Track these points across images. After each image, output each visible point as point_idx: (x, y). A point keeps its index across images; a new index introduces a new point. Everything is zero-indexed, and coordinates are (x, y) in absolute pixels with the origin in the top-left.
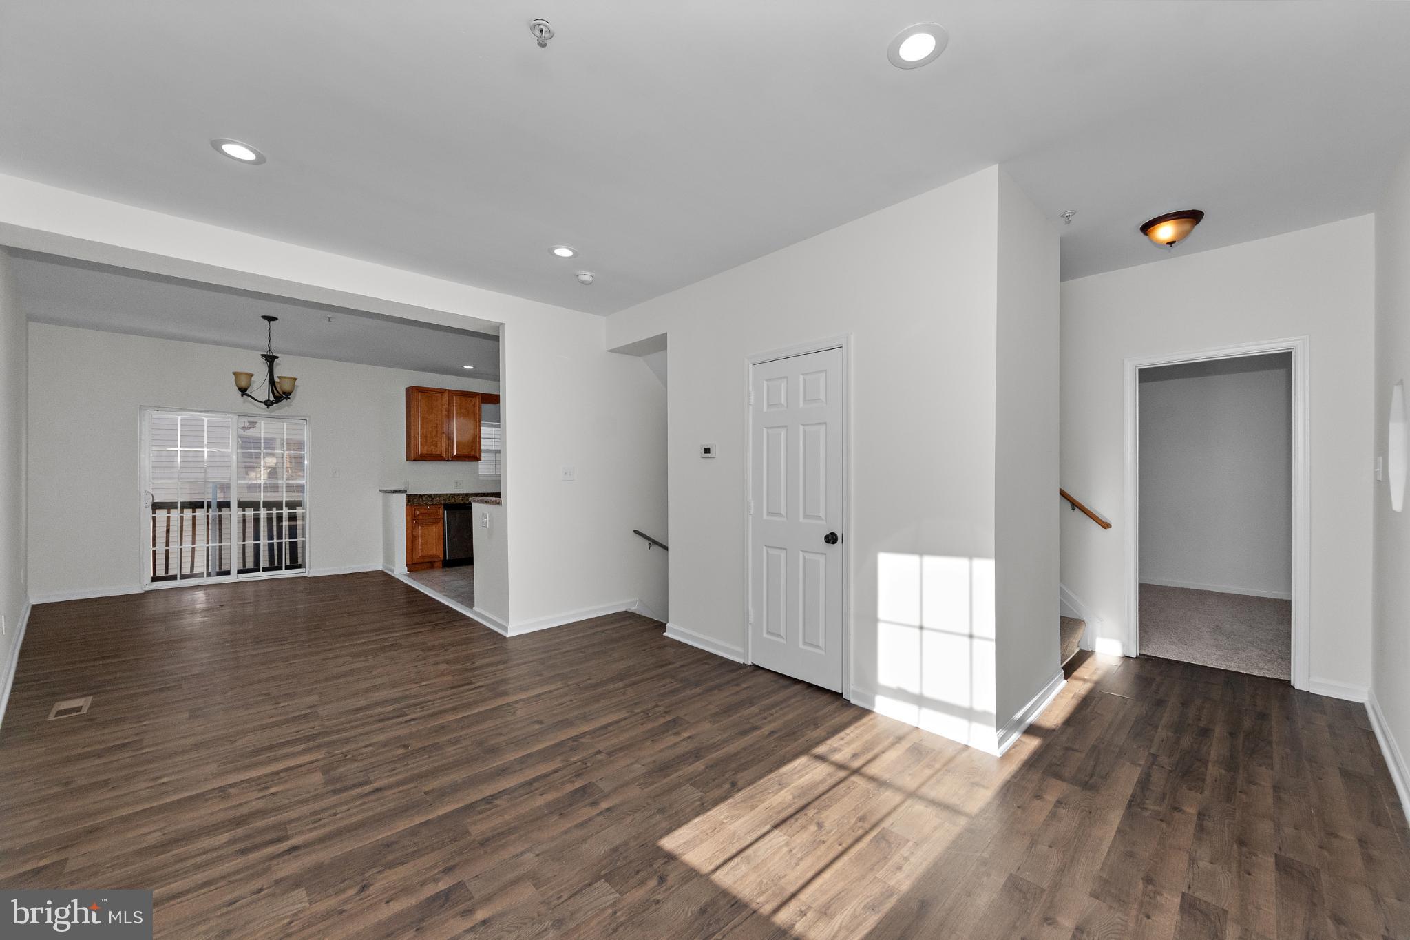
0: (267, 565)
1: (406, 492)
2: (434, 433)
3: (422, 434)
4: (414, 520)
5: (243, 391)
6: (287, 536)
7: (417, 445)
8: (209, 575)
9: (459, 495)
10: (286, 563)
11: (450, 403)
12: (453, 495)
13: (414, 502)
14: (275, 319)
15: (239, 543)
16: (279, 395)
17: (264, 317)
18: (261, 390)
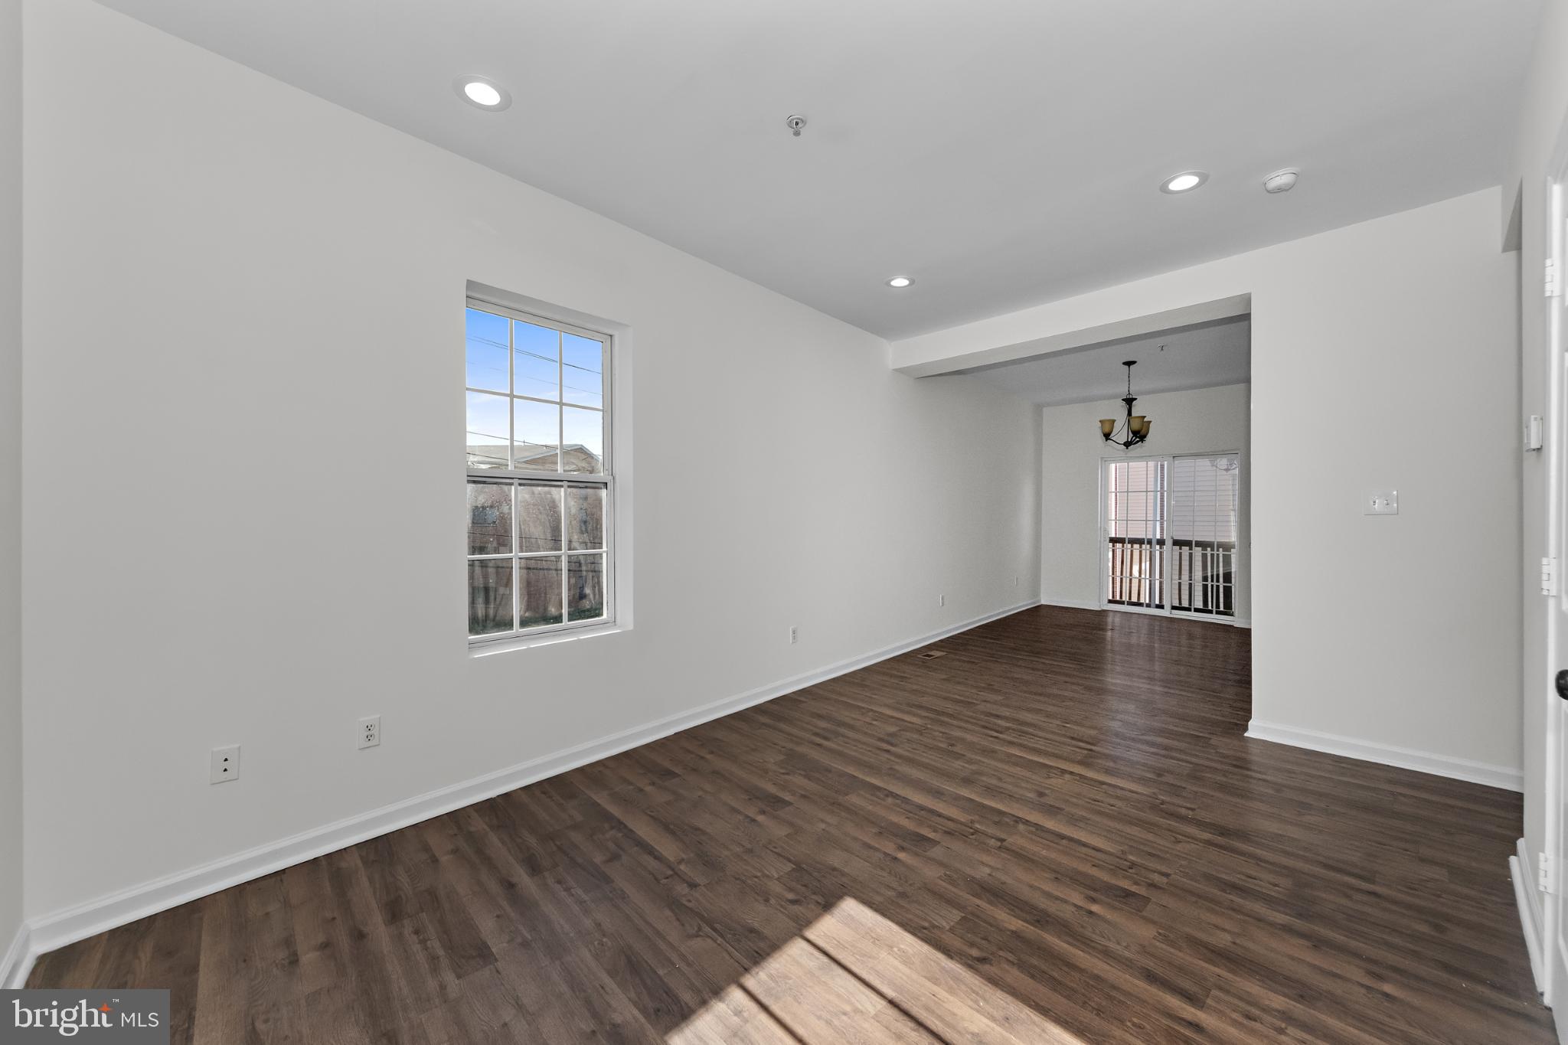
0: (1200, 606)
5: (1107, 436)
10: (1218, 608)
14: (1134, 362)
15: (1175, 579)
16: (1139, 435)
17: (1124, 363)
18: (1121, 434)
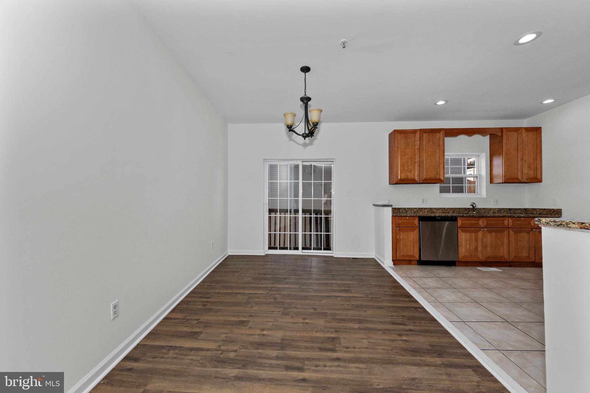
0: (315, 246)
1: (392, 206)
2: (410, 163)
3: (401, 164)
4: (397, 227)
6: (325, 231)
7: (397, 172)
8: (290, 249)
9: (425, 209)
10: (324, 246)
11: (421, 139)
12: (421, 209)
13: (397, 213)
15: (303, 233)
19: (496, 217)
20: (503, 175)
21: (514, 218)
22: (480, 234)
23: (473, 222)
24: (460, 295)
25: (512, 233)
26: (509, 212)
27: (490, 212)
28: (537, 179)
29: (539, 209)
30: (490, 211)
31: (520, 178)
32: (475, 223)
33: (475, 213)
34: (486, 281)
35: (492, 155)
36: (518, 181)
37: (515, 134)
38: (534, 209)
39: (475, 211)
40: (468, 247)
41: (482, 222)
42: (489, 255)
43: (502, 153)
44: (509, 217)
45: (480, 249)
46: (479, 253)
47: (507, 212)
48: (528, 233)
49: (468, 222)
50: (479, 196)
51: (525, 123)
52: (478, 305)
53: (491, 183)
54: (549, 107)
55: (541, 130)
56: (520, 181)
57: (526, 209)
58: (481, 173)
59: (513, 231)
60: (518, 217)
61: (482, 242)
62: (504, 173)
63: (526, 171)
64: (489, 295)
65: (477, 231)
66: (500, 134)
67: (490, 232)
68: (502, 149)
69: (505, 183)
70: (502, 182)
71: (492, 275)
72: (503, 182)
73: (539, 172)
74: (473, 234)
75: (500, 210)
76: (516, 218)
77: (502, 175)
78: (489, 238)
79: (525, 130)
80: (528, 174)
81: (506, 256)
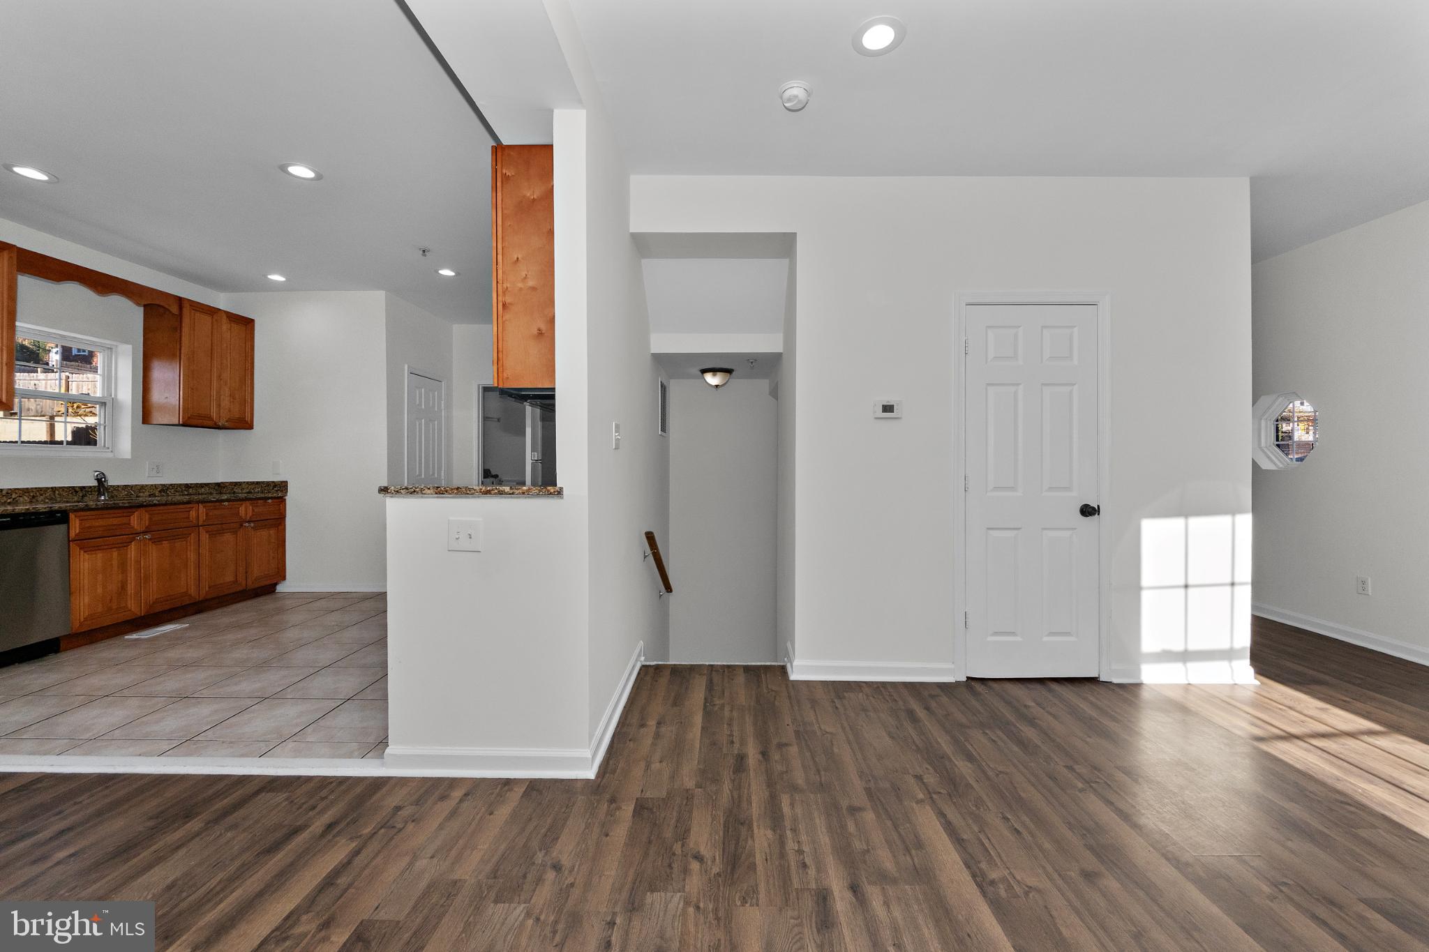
19: (171, 504)
20: (181, 407)
21: (210, 504)
22: (132, 551)
23: (116, 521)
24: (134, 702)
25: (205, 537)
26: (186, 493)
27: (141, 494)
28: (244, 423)
29: (248, 482)
30: (144, 492)
31: (214, 416)
32: (119, 525)
33: (103, 498)
34: (173, 654)
35: (149, 356)
36: (210, 423)
37: (208, 319)
38: (236, 484)
39: (104, 495)
40: (100, 590)
41: (137, 520)
42: (155, 597)
43: (180, 356)
44: (198, 502)
45: (131, 588)
46: (129, 598)
47: (182, 492)
48: (235, 532)
49: (101, 522)
50: (110, 455)
51: (221, 301)
52: (193, 701)
53: (143, 423)
54: (276, 287)
55: (254, 325)
56: (215, 423)
57: (218, 484)
58: (116, 395)
59: (206, 532)
60: (218, 501)
61: (138, 570)
62: (183, 403)
63: (226, 402)
64: (201, 675)
65: (125, 544)
66: (175, 310)
67: (156, 541)
68: (178, 347)
69: (184, 425)
70: (177, 423)
71: (174, 640)
72: (181, 423)
73: (248, 409)
74: (115, 554)
75: (165, 489)
76: (212, 504)
77: (178, 407)
78: (155, 557)
79: (227, 317)
80: (230, 411)
81: (193, 591)
